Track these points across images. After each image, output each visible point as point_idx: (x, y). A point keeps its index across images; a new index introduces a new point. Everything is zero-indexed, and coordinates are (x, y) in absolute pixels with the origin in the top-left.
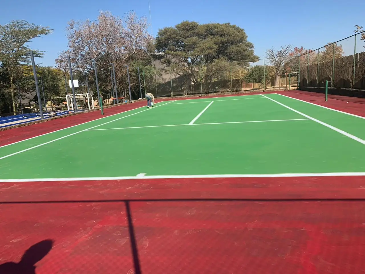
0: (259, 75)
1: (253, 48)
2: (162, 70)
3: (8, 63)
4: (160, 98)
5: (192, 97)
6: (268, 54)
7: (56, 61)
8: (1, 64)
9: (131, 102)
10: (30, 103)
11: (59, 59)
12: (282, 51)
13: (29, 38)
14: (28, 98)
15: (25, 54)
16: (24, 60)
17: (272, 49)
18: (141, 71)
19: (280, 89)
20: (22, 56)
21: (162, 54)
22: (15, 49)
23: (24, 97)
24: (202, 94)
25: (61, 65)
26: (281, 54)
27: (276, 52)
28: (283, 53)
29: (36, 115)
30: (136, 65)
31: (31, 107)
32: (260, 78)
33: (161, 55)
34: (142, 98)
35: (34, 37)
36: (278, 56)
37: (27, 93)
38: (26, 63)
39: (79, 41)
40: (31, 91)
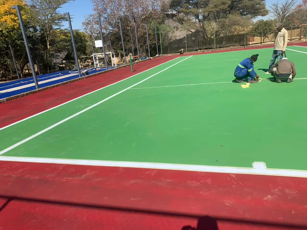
0: (264, 28)
1: (264, 2)
2: (174, 27)
3: (44, 28)
4: (175, 54)
5: (205, 52)
6: (272, 8)
7: (83, 24)
8: (39, 29)
9: (151, 59)
10: (62, 62)
11: (85, 22)
12: (287, 4)
13: (60, 5)
14: (61, 58)
15: (58, 19)
16: (57, 24)
17: (276, 3)
18: (158, 30)
19: (292, 41)
20: (55, 21)
21: (174, 12)
22: (49, 15)
23: (58, 57)
24: (215, 49)
25: (87, 28)
26: (286, 7)
27: (280, 6)
28: (288, 6)
29: (70, 72)
30: (153, 24)
31: (63, 66)
32: (266, 32)
33: (173, 14)
34: (159, 55)
35: (64, 3)
36: (282, 10)
37: (61, 54)
38: (59, 27)
39: (102, 4)
40: (64, 52)
